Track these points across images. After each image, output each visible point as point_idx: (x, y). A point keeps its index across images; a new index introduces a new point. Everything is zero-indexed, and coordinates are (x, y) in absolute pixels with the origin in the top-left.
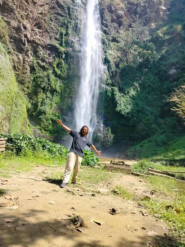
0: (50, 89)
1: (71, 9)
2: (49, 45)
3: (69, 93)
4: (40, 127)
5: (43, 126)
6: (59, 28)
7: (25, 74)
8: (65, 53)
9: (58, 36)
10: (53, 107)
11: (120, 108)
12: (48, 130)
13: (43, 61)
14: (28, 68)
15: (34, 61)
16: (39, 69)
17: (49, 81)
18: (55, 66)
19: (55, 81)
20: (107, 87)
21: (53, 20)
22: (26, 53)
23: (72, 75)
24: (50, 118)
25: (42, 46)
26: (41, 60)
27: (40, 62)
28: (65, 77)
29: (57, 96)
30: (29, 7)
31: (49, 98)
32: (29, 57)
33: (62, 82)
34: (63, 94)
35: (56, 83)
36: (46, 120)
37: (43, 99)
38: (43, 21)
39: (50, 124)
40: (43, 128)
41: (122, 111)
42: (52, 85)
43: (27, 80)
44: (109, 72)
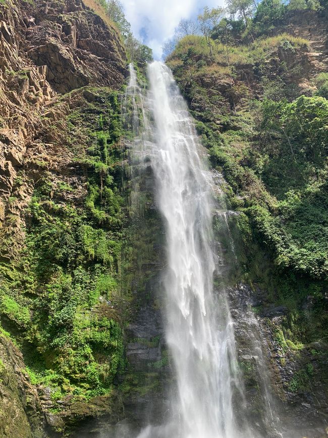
0: (84, 260)
1: (116, 99)
2: (70, 165)
3: (135, 258)
4: (55, 376)
5: (67, 369)
6: (95, 134)
7: (11, 238)
8: (111, 174)
9: (92, 148)
10: (96, 306)
11: (289, 255)
12: (83, 380)
13: (59, 199)
14: (20, 222)
15: (36, 204)
16: (49, 221)
17: (77, 241)
18: (91, 204)
19: (95, 238)
20: (232, 212)
21: (77, 123)
22: (14, 190)
23: (136, 213)
24: (86, 338)
25: (53, 171)
26: (54, 199)
27: (51, 202)
28: (121, 223)
29: (102, 272)
30: (18, 109)
31: (81, 283)
32: (21, 199)
33: (113, 237)
34: (119, 263)
35: (97, 242)
36: (74, 349)
37: (65, 290)
38: (54, 127)
39: (86, 357)
40: (66, 375)
41: (298, 260)
42: (86, 248)
43: (17, 250)
44: (227, 180)
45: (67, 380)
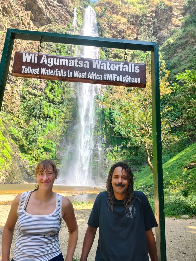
0: (43, 116)
3: (64, 118)
4: (30, 157)
5: (34, 156)
7: (14, 104)
10: (47, 135)
12: (40, 160)
13: (34, 88)
14: (18, 97)
15: (24, 89)
16: (29, 97)
17: (41, 108)
18: (48, 92)
19: (48, 107)
22: (15, 82)
23: (66, 98)
24: (42, 146)
26: (32, 87)
27: (31, 89)
28: (59, 102)
29: (50, 122)
31: (41, 125)
32: (18, 87)
33: (56, 107)
34: (57, 119)
35: (49, 109)
36: (37, 149)
37: (35, 127)
39: (41, 152)
40: (34, 158)
42: (44, 111)
43: (16, 109)
45: (34, 159)
